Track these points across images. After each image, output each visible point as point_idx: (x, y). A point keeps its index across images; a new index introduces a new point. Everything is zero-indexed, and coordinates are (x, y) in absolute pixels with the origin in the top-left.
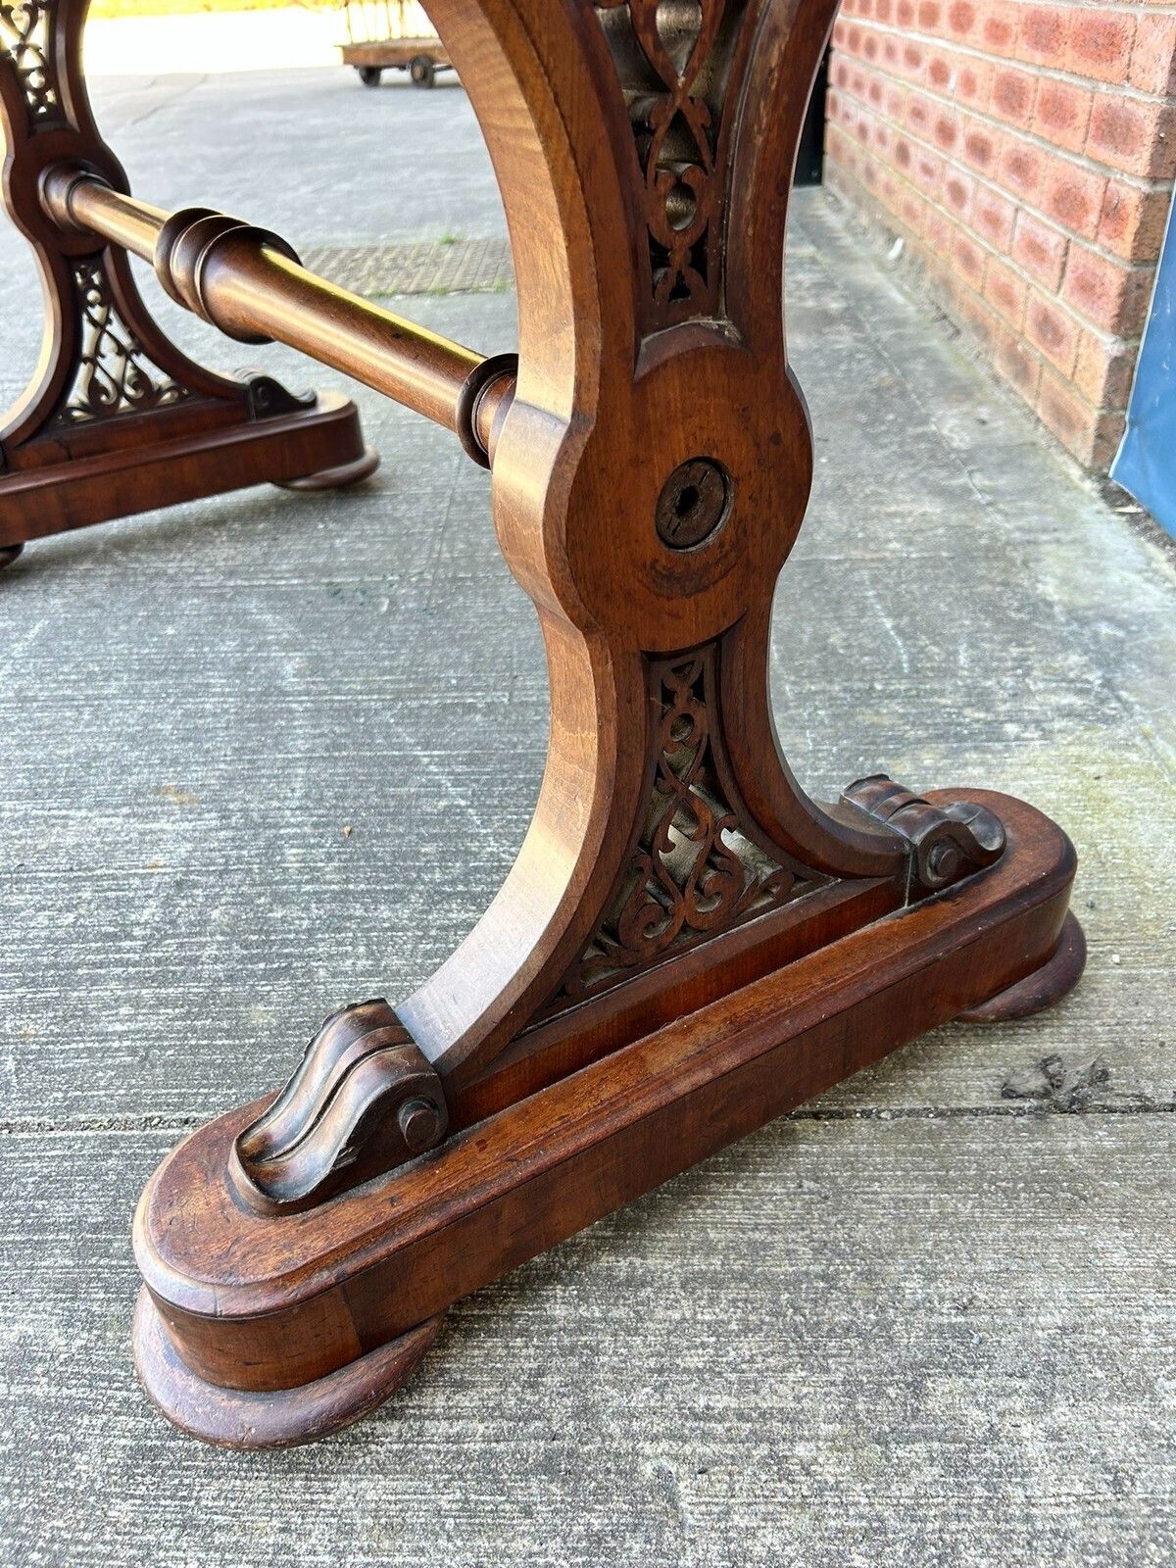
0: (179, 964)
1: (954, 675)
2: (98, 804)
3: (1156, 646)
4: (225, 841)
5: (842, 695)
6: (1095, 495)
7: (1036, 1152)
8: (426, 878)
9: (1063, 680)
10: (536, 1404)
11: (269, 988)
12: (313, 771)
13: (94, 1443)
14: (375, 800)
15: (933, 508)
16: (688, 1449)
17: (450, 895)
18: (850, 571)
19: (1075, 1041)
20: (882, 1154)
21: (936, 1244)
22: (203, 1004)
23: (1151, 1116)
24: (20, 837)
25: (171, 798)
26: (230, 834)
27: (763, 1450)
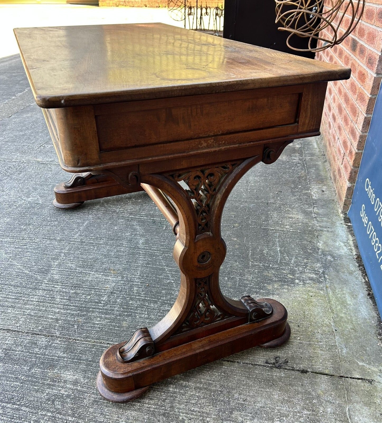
0: (110, 311)
1: (289, 265)
2: (97, 271)
3: (339, 264)
4: (122, 284)
5: (262, 267)
6: (343, 218)
7: (268, 375)
8: (162, 298)
9: (313, 270)
10: (164, 404)
11: (127, 318)
12: (142, 269)
13: (88, 398)
14: (154, 278)
15: (301, 217)
16: (188, 416)
17: (166, 303)
18: (275, 233)
19: (284, 354)
20: (238, 370)
21: (243, 389)
22: (114, 320)
23: (293, 371)
24: (80, 277)
25: (112, 272)
26: (123, 282)
27: (201, 418)
